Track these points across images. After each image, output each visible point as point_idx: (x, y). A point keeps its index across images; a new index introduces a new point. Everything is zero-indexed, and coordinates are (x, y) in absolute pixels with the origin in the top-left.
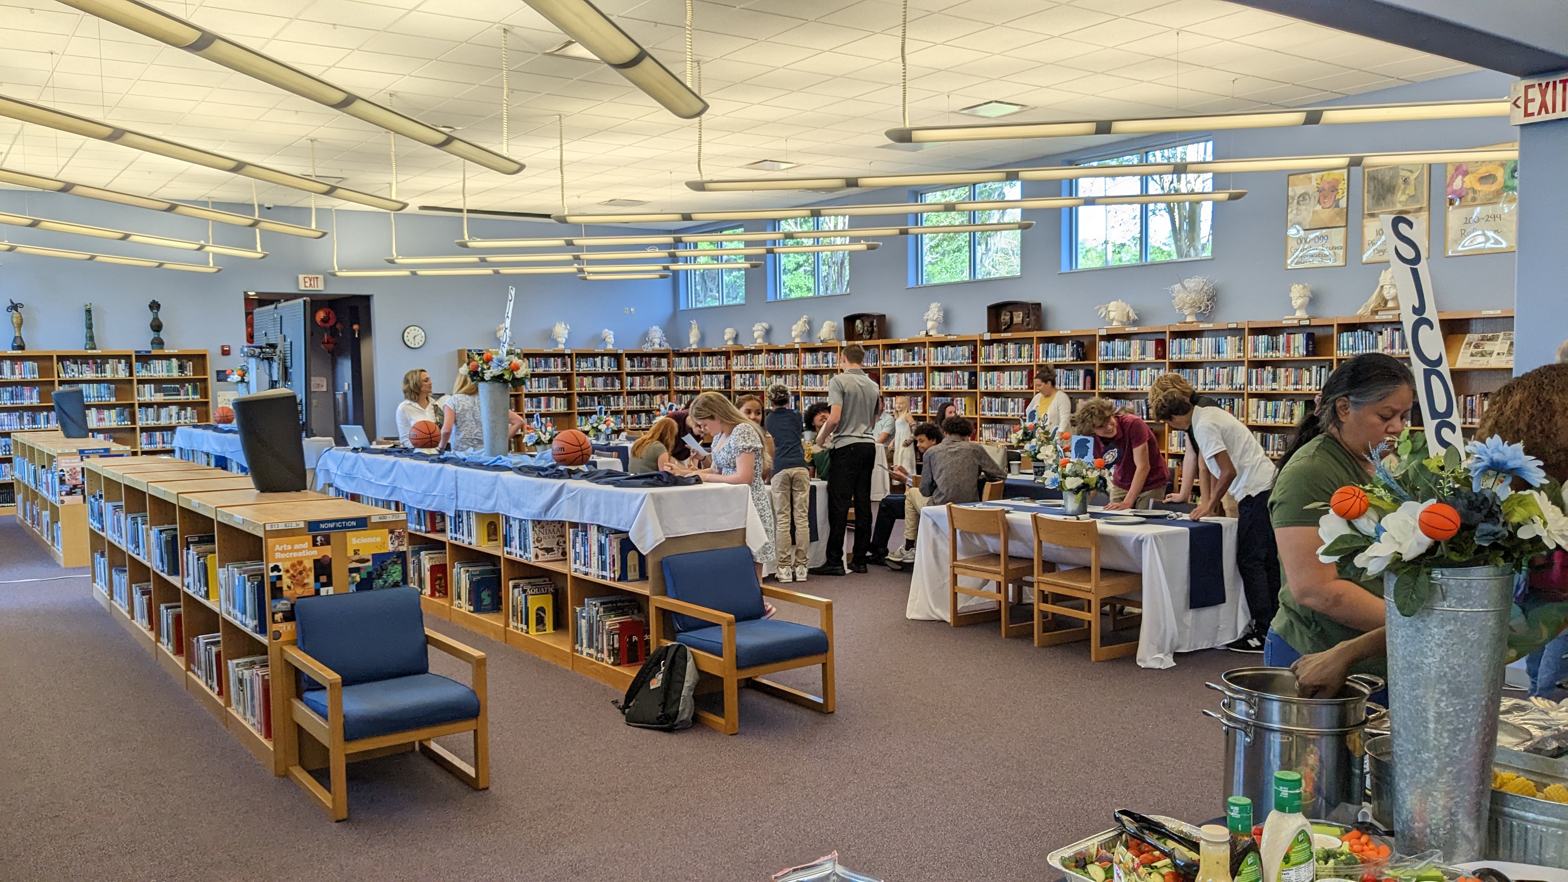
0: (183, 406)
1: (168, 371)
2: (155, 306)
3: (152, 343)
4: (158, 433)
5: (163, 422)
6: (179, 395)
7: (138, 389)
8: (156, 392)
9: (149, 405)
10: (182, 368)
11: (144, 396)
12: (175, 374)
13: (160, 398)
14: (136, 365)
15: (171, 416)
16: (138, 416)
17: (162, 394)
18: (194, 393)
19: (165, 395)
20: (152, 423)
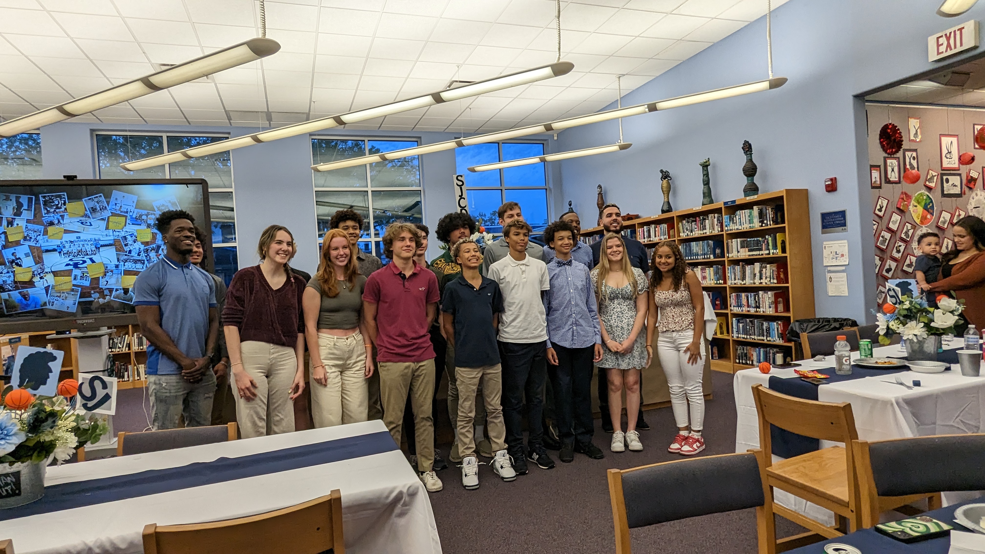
0: (764, 261)
1: (750, 223)
2: (747, 148)
3: (745, 191)
4: (743, 295)
5: (748, 282)
6: (761, 250)
7: (727, 244)
8: (742, 247)
9: (736, 262)
10: (762, 216)
11: (732, 252)
12: (757, 225)
13: (744, 254)
14: (725, 218)
15: (755, 275)
16: (729, 274)
17: (747, 249)
18: (775, 247)
19: (749, 251)
20: (739, 283)
